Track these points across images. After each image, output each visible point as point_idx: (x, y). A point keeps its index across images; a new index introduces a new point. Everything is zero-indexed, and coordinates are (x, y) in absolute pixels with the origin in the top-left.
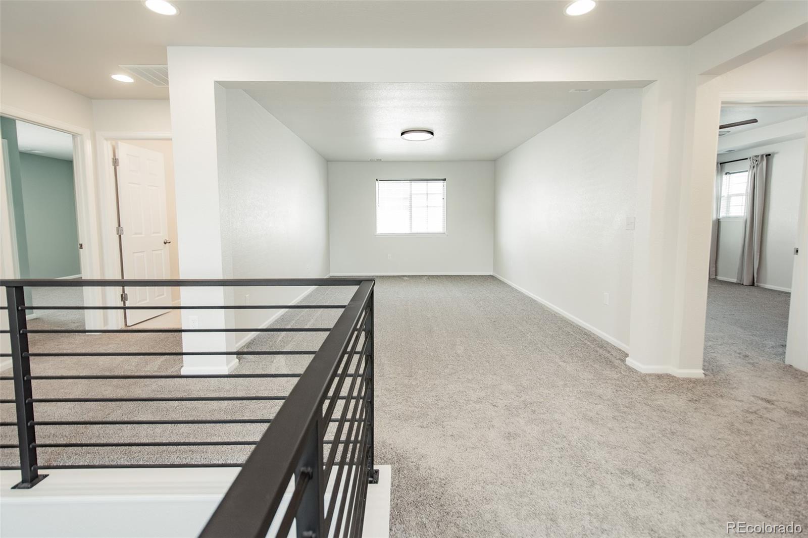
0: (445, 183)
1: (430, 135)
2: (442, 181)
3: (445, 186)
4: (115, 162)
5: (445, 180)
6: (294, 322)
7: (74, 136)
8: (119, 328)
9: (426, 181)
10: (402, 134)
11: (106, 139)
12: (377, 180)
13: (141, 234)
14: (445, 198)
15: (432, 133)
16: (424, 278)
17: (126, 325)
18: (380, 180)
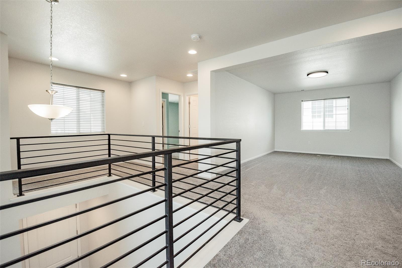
0: (349, 99)
1: (325, 74)
2: (347, 98)
3: (349, 101)
4: (189, 103)
5: (349, 97)
6: (245, 166)
7: (179, 96)
8: (188, 160)
9: (335, 99)
10: (308, 75)
11: (187, 96)
12: (302, 101)
13: (196, 127)
14: (349, 109)
15: (327, 72)
16: (331, 157)
17: (190, 159)
18: (304, 101)
